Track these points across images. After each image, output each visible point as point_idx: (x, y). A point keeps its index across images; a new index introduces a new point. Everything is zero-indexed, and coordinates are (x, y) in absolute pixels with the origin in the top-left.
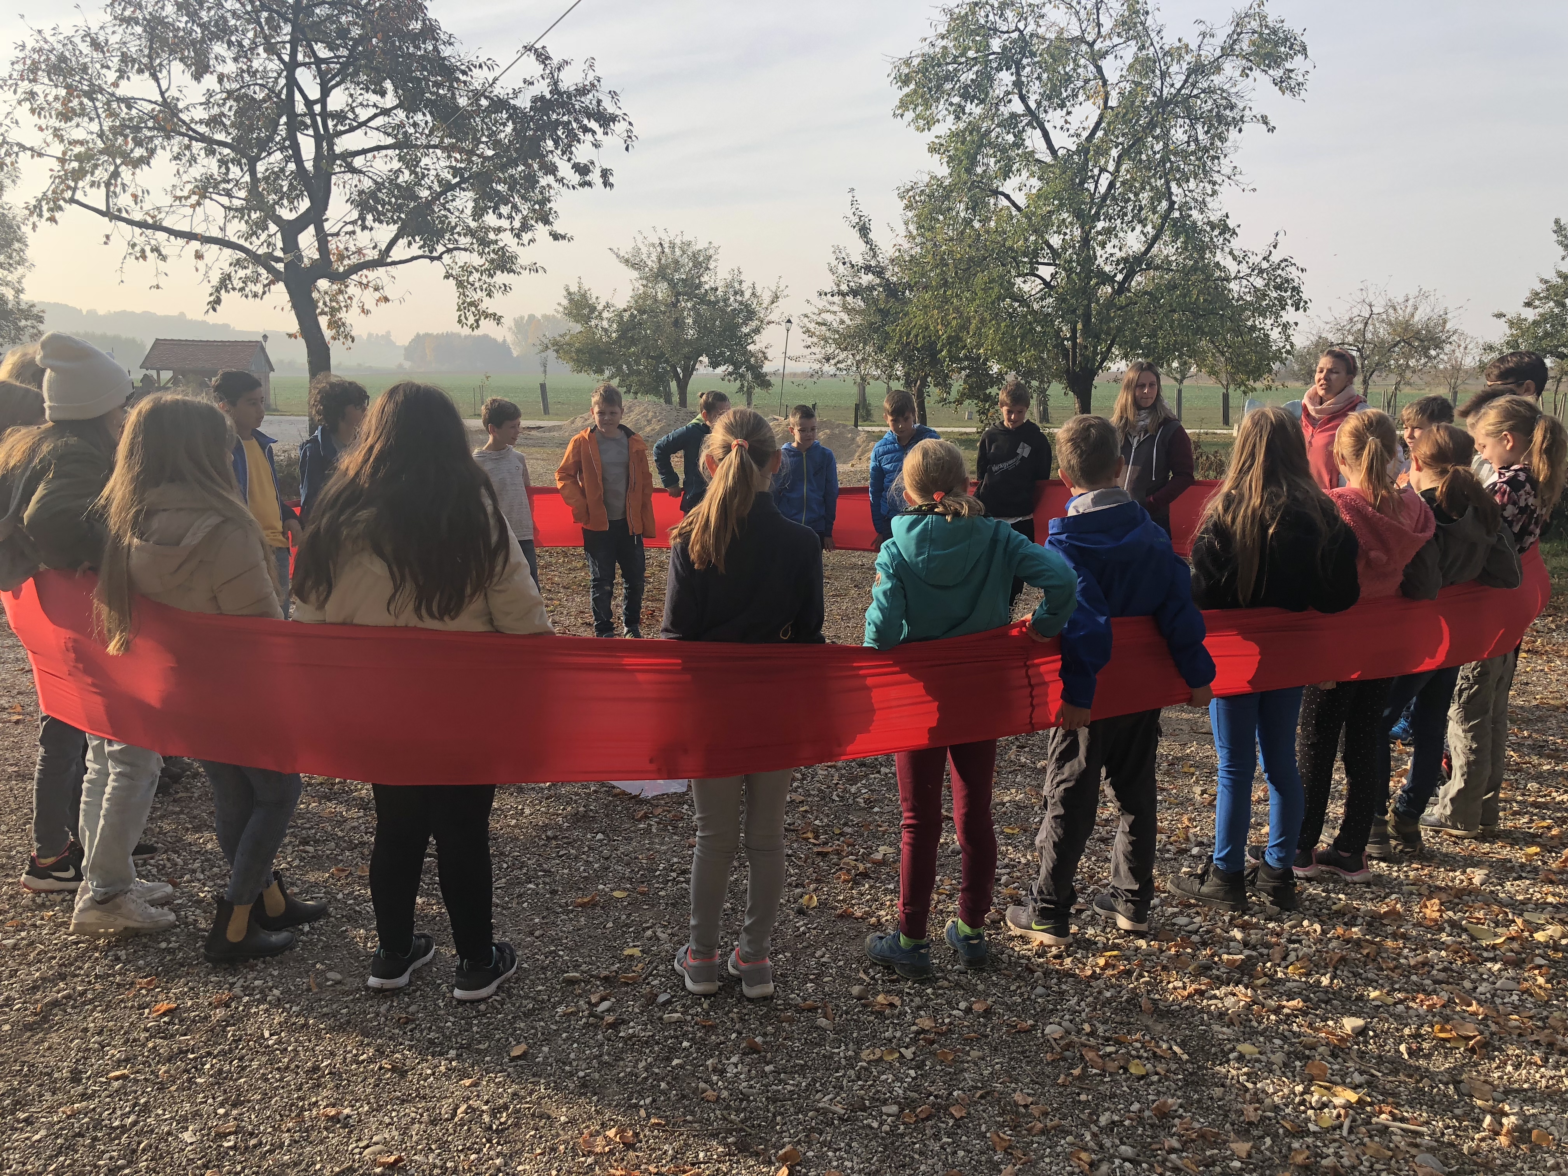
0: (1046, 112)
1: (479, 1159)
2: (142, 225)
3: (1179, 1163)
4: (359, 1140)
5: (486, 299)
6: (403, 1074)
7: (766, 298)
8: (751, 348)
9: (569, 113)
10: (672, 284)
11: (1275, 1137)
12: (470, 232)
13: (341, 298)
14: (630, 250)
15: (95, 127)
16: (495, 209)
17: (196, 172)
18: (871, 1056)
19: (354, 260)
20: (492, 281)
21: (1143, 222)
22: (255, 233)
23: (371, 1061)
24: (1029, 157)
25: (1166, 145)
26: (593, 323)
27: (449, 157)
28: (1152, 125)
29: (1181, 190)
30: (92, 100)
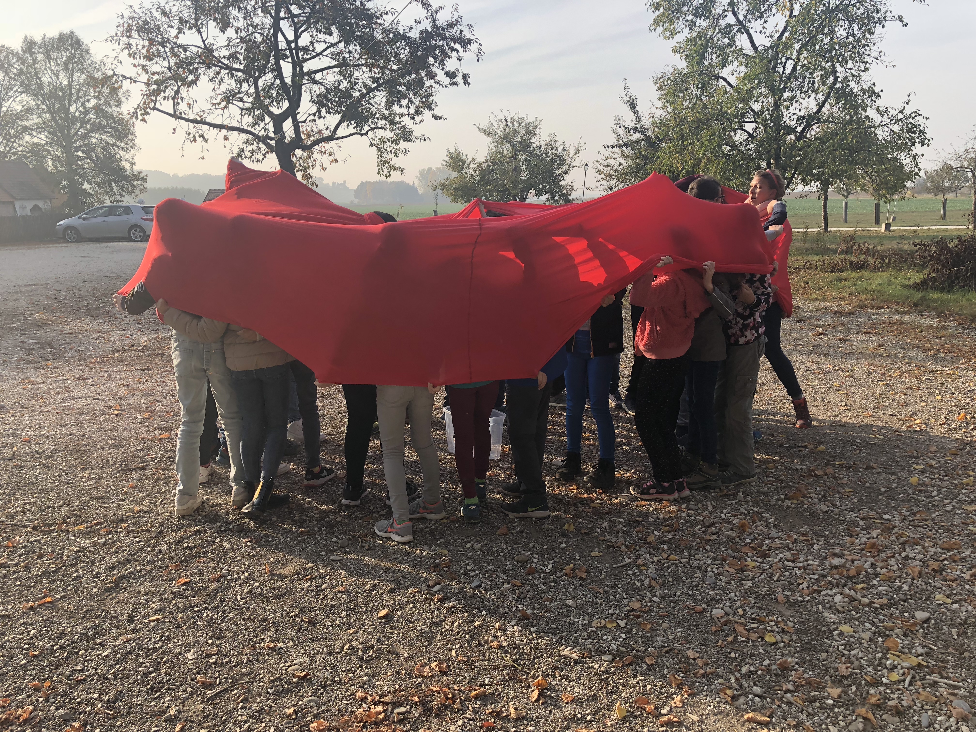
0: (750, 22)
1: (354, 677)
2: (194, 121)
3: (792, 700)
4: (286, 662)
5: (394, 159)
6: (314, 624)
7: (572, 151)
8: (562, 183)
9: (442, 39)
10: (513, 145)
11: (859, 686)
12: (384, 117)
13: (309, 161)
14: (486, 124)
15: (166, 64)
16: (399, 101)
17: (223, 88)
18: (599, 625)
19: (317, 137)
20: (397, 147)
21: (816, 91)
22: (257, 123)
23: (297, 616)
24: (740, 52)
25: (832, 39)
26: (464, 171)
27: (371, 71)
28: (822, 26)
29: (843, 69)
30: (163, 47)
